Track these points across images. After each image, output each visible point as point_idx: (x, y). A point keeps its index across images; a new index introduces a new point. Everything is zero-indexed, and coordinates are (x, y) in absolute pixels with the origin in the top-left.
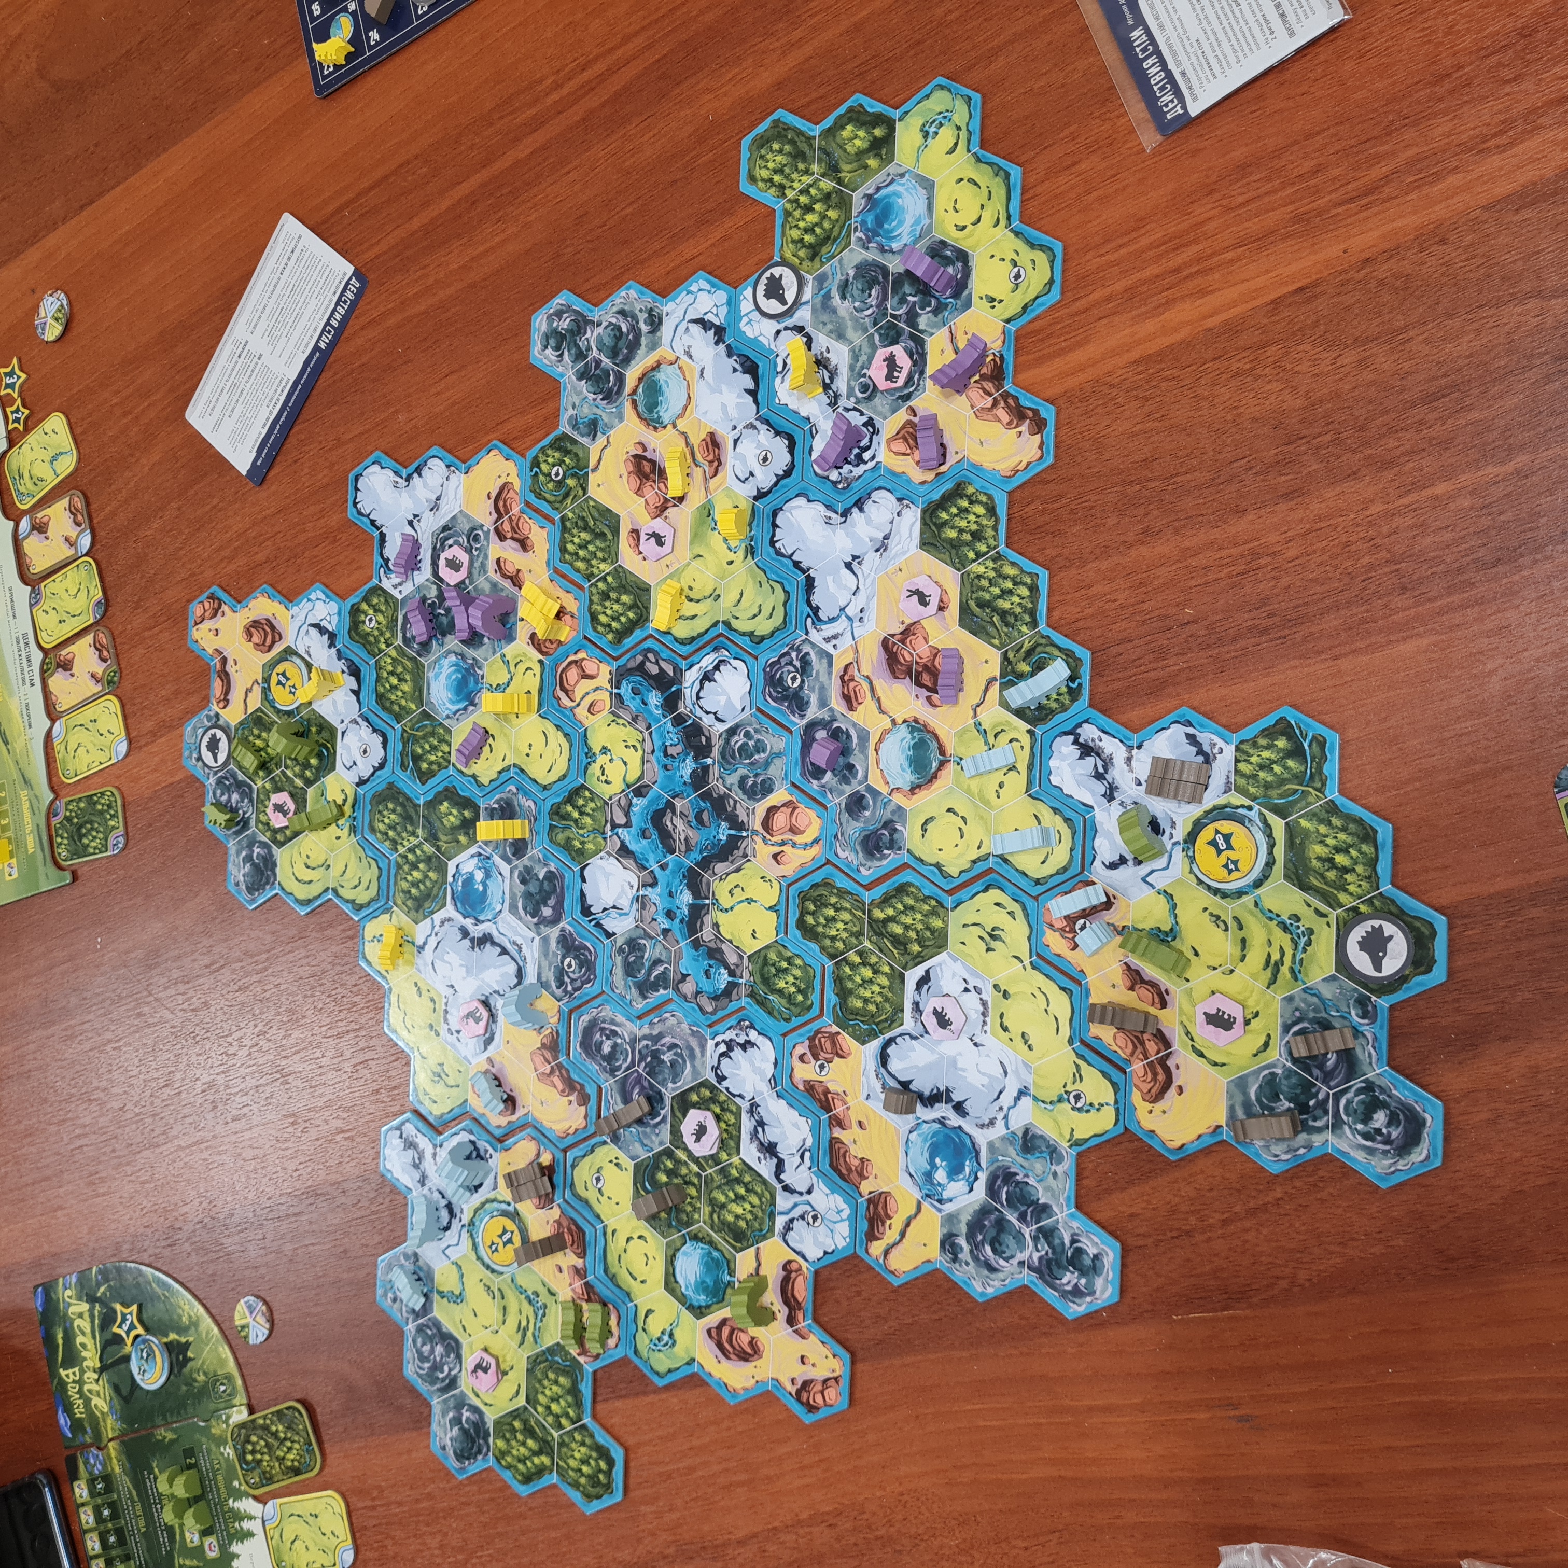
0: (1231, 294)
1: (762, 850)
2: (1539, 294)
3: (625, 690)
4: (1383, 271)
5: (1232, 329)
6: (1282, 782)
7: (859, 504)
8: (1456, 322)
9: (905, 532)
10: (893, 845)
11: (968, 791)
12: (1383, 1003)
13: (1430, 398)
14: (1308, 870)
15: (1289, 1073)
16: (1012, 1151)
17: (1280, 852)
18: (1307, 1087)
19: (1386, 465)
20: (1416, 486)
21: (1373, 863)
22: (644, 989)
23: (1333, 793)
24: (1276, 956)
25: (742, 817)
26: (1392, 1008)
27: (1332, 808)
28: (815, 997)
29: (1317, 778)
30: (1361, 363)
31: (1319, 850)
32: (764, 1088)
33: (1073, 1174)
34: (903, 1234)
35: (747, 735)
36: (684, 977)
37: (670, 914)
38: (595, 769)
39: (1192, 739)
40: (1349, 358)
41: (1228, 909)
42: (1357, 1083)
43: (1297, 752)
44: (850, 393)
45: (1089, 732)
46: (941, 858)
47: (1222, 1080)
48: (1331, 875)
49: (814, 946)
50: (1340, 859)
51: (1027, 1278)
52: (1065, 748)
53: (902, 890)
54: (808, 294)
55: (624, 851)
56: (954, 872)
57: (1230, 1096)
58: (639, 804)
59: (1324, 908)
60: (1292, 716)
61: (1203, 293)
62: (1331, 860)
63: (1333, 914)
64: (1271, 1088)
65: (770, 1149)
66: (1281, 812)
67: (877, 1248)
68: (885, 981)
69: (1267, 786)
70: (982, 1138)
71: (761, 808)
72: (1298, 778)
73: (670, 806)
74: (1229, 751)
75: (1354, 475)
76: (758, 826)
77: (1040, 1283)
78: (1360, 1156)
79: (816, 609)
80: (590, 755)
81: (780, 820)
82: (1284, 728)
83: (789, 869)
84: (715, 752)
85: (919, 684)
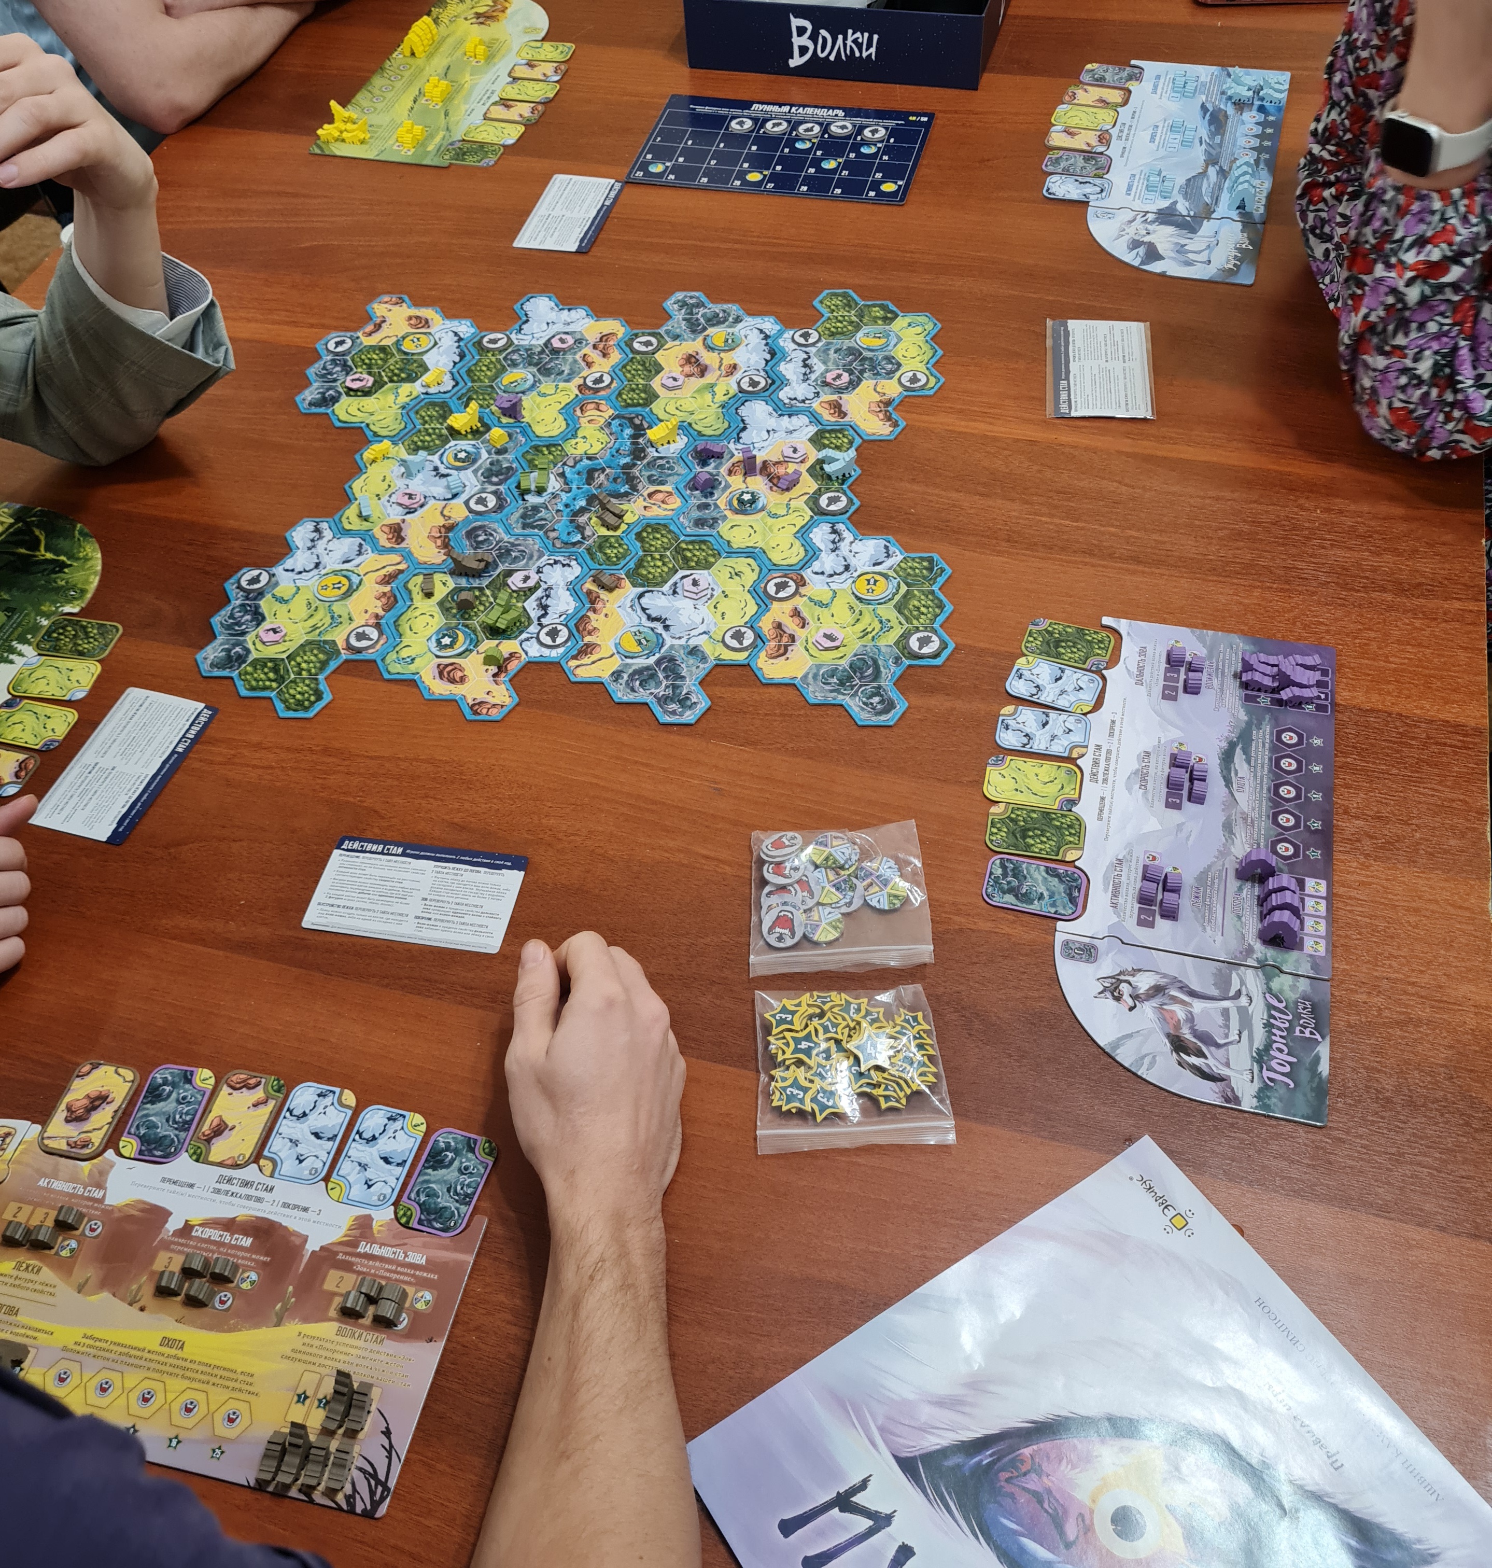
0: (1003, 429)
1: (641, 502)
2: (1120, 483)
3: (616, 423)
4: (1067, 450)
5: (995, 439)
6: (916, 576)
7: (790, 416)
8: (1083, 476)
9: (805, 432)
10: (711, 526)
11: (765, 524)
12: (907, 662)
13: (1059, 492)
14: (906, 607)
15: (845, 670)
16: (682, 652)
17: (897, 598)
18: (850, 678)
19: (1027, 503)
20: (1035, 514)
21: (937, 616)
22: (524, 526)
23: (935, 588)
24: (869, 630)
25: (640, 487)
26: (910, 666)
27: (932, 592)
28: (623, 562)
29: (934, 580)
30: (1040, 471)
31: (916, 603)
32: (562, 584)
33: (707, 671)
34: (593, 663)
35: (668, 462)
36: (554, 530)
37: (567, 506)
38: (573, 442)
39: (886, 547)
40: (1035, 468)
41: (859, 606)
42: (875, 684)
43: (930, 569)
44: (816, 380)
45: (841, 527)
46: (732, 539)
47: (811, 662)
48: (915, 613)
49: (639, 544)
50: (923, 610)
51: (650, 700)
52: (826, 528)
53: (704, 542)
54: (820, 345)
55: (562, 475)
56: (735, 546)
57: (811, 668)
58: (586, 462)
59: (904, 622)
60: (936, 557)
61: (991, 424)
62: (918, 608)
63: (906, 625)
64: (833, 673)
65: (545, 608)
66: (907, 584)
67: (573, 663)
68: (666, 569)
69: (909, 574)
70: (669, 642)
71: (652, 488)
72: (924, 578)
73: (603, 470)
74: (900, 557)
75: (1013, 500)
76: (645, 494)
77: (656, 704)
78: (857, 709)
79: (739, 438)
80: (575, 436)
81: (660, 496)
82: (931, 560)
83: (648, 514)
84: (645, 461)
85: (770, 481)
